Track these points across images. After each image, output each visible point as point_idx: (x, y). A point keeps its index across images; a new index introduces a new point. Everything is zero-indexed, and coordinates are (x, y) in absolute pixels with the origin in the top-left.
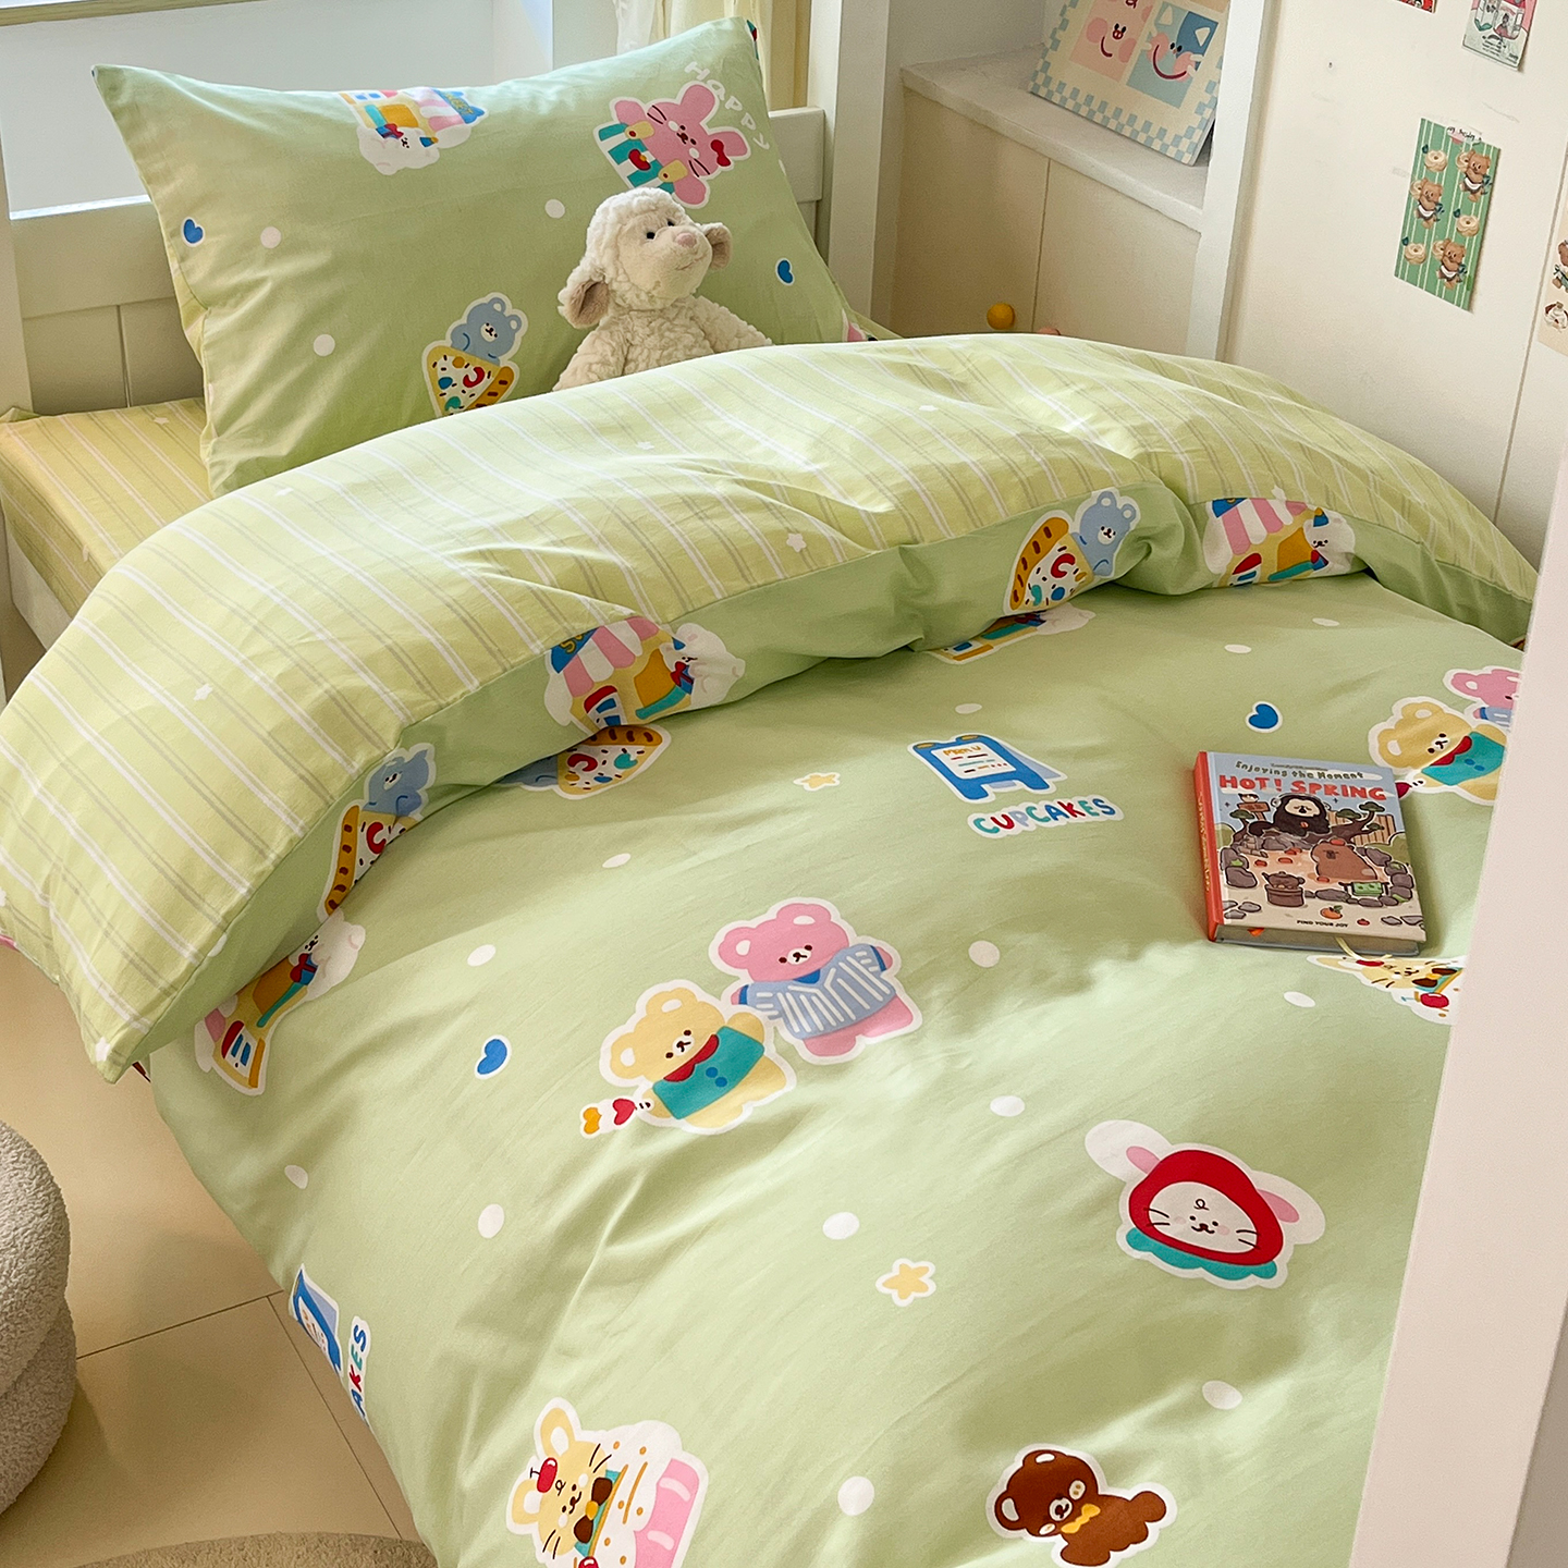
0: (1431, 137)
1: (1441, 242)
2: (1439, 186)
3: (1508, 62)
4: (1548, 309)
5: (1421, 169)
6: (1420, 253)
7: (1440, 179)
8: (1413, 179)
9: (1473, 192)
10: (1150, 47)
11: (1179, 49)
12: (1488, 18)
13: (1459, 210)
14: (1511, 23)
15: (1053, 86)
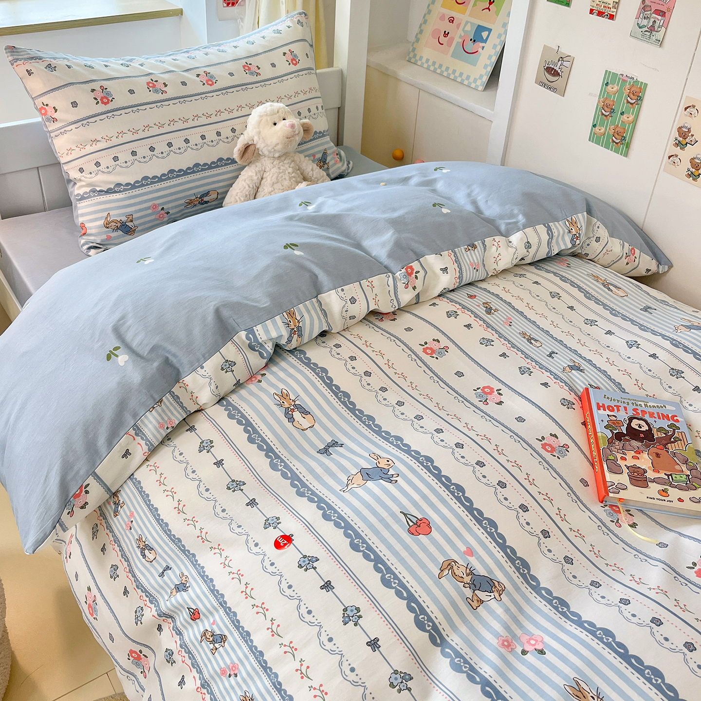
0: (610, 79)
1: (613, 126)
2: (613, 101)
3: (655, 43)
4: (669, 157)
5: (604, 93)
6: (601, 131)
7: (614, 97)
8: (599, 98)
9: (631, 104)
10: (461, 41)
11: (474, 41)
12: (645, 22)
13: (623, 112)
14: (657, 25)
15: (418, 58)
